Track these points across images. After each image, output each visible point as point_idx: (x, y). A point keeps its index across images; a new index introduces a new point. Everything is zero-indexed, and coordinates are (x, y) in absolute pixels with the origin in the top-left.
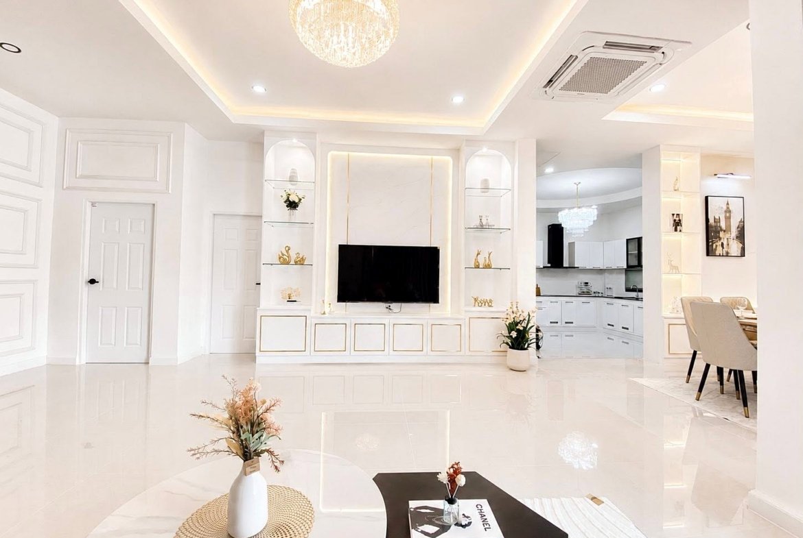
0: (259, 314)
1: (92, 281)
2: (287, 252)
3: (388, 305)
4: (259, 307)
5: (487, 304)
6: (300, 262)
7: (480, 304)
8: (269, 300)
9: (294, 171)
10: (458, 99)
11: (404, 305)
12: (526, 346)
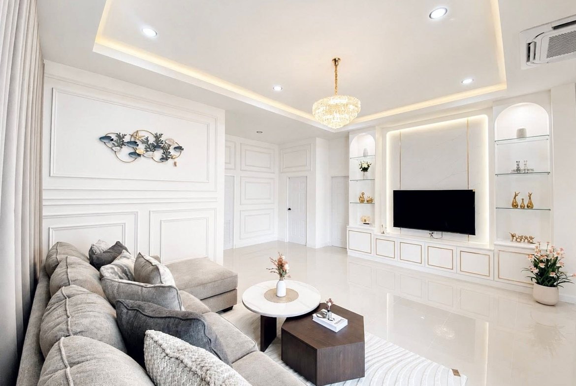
0: (348, 229)
1: (290, 209)
2: (363, 195)
3: (431, 232)
4: (348, 225)
5: (526, 240)
6: (370, 201)
7: (518, 240)
8: (355, 222)
9: (365, 150)
10: (468, 81)
11: (444, 233)
12: (555, 284)
